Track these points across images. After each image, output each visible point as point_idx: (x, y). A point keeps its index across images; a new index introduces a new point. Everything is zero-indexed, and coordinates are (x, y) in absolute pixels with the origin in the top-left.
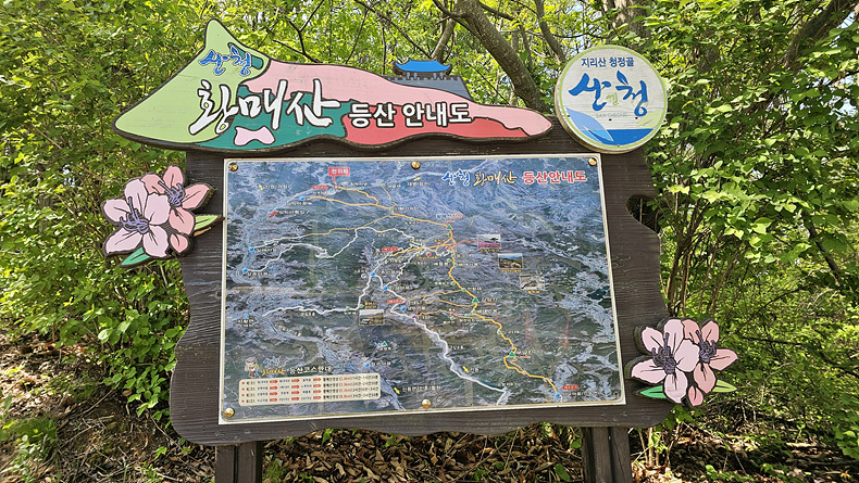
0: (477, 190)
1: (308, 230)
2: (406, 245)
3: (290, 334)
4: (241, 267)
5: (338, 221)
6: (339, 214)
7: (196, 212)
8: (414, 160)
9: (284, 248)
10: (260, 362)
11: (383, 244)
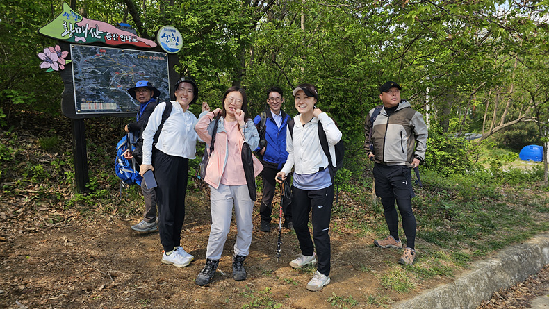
0: (139, 59)
1: (95, 66)
2: (121, 72)
3: (93, 93)
4: (78, 75)
5: (103, 64)
6: (103, 62)
7: (65, 59)
8: (123, 50)
9: (89, 71)
10: (85, 99)
11: (115, 71)
